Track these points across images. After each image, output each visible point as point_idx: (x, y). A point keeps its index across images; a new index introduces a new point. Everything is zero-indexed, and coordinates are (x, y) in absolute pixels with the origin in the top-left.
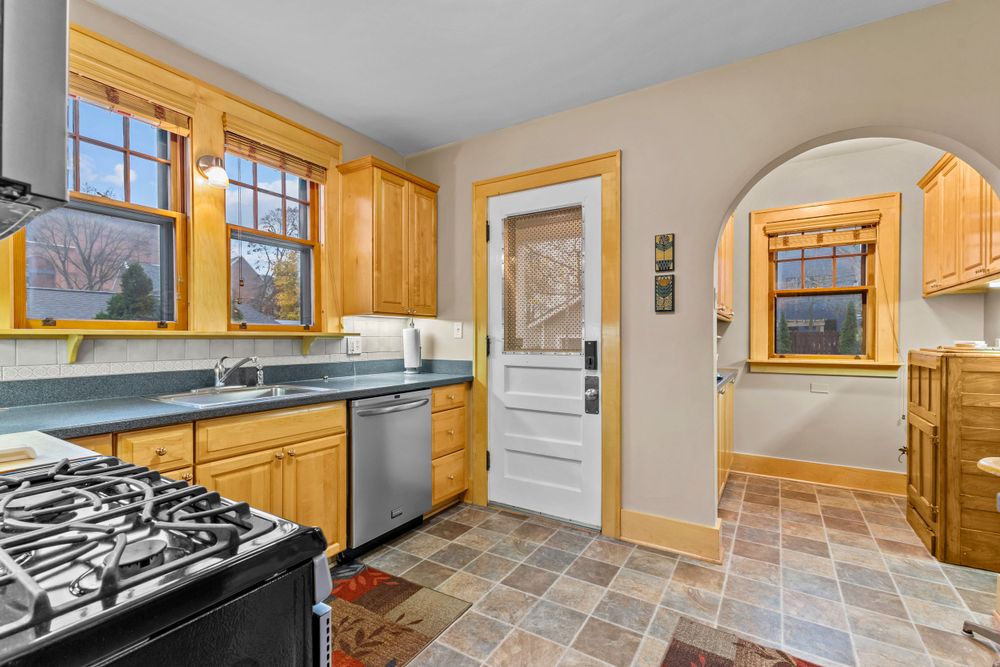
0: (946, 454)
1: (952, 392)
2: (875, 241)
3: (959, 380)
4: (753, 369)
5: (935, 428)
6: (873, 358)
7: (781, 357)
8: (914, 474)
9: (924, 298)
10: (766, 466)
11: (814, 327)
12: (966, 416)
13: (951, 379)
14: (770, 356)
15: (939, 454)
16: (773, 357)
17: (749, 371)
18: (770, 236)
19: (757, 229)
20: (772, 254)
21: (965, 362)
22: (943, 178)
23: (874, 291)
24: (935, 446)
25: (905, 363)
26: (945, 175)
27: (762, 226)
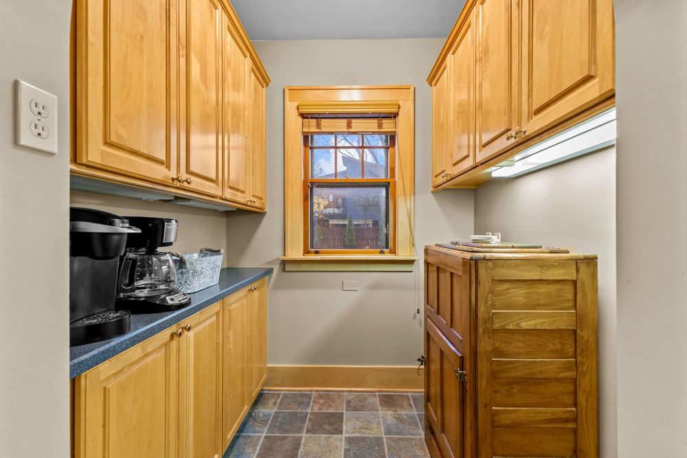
0: (476, 400)
1: (481, 309)
2: (395, 132)
3: (490, 292)
4: (288, 268)
5: (462, 358)
6: (394, 253)
7: (317, 253)
8: (432, 390)
9: (432, 192)
10: (302, 377)
11: (367, 225)
12: (497, 344)
13: (481, 290)
14: (306, 252)
15: (468, 400)
16: (309, 252)
17: (284, 270)
18: (304, 116)
19: (291, 107)
20: (307, 138)
21: (495, 266)
22: (453, 56)
23: (395, 183)
24: (463, 385)
25: (420, 258)
26: (453, 54)
27: (296, 104)
